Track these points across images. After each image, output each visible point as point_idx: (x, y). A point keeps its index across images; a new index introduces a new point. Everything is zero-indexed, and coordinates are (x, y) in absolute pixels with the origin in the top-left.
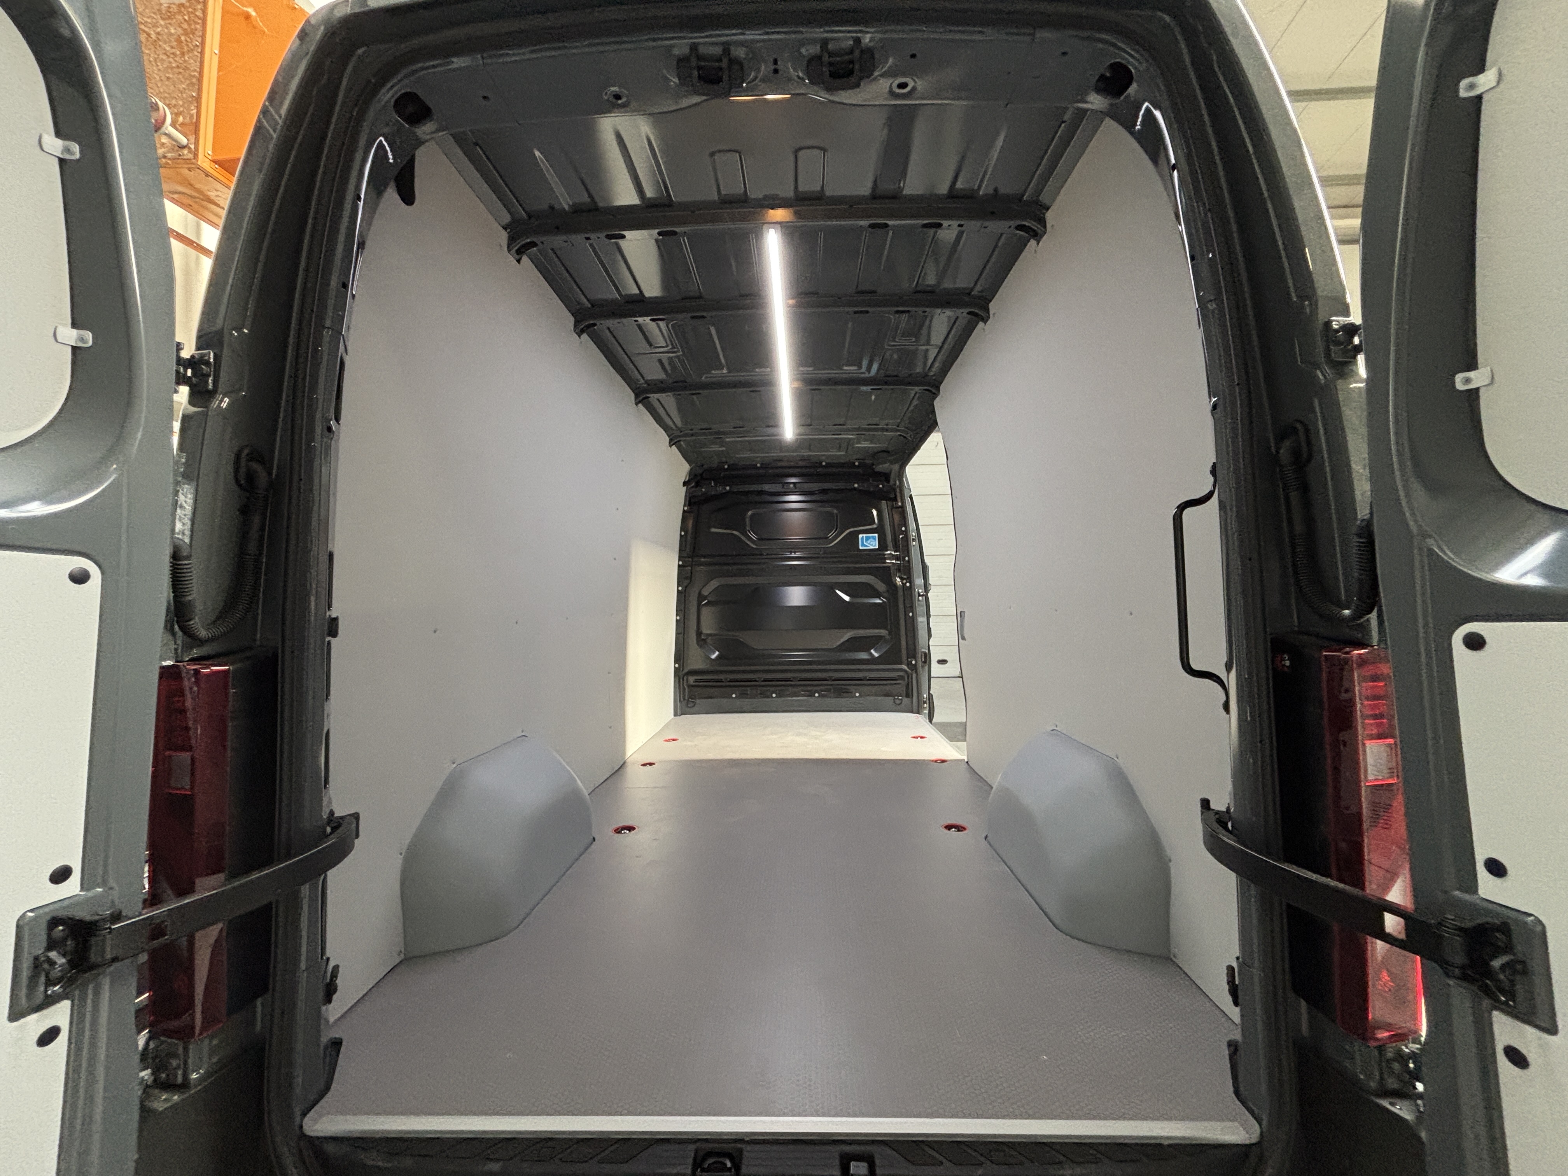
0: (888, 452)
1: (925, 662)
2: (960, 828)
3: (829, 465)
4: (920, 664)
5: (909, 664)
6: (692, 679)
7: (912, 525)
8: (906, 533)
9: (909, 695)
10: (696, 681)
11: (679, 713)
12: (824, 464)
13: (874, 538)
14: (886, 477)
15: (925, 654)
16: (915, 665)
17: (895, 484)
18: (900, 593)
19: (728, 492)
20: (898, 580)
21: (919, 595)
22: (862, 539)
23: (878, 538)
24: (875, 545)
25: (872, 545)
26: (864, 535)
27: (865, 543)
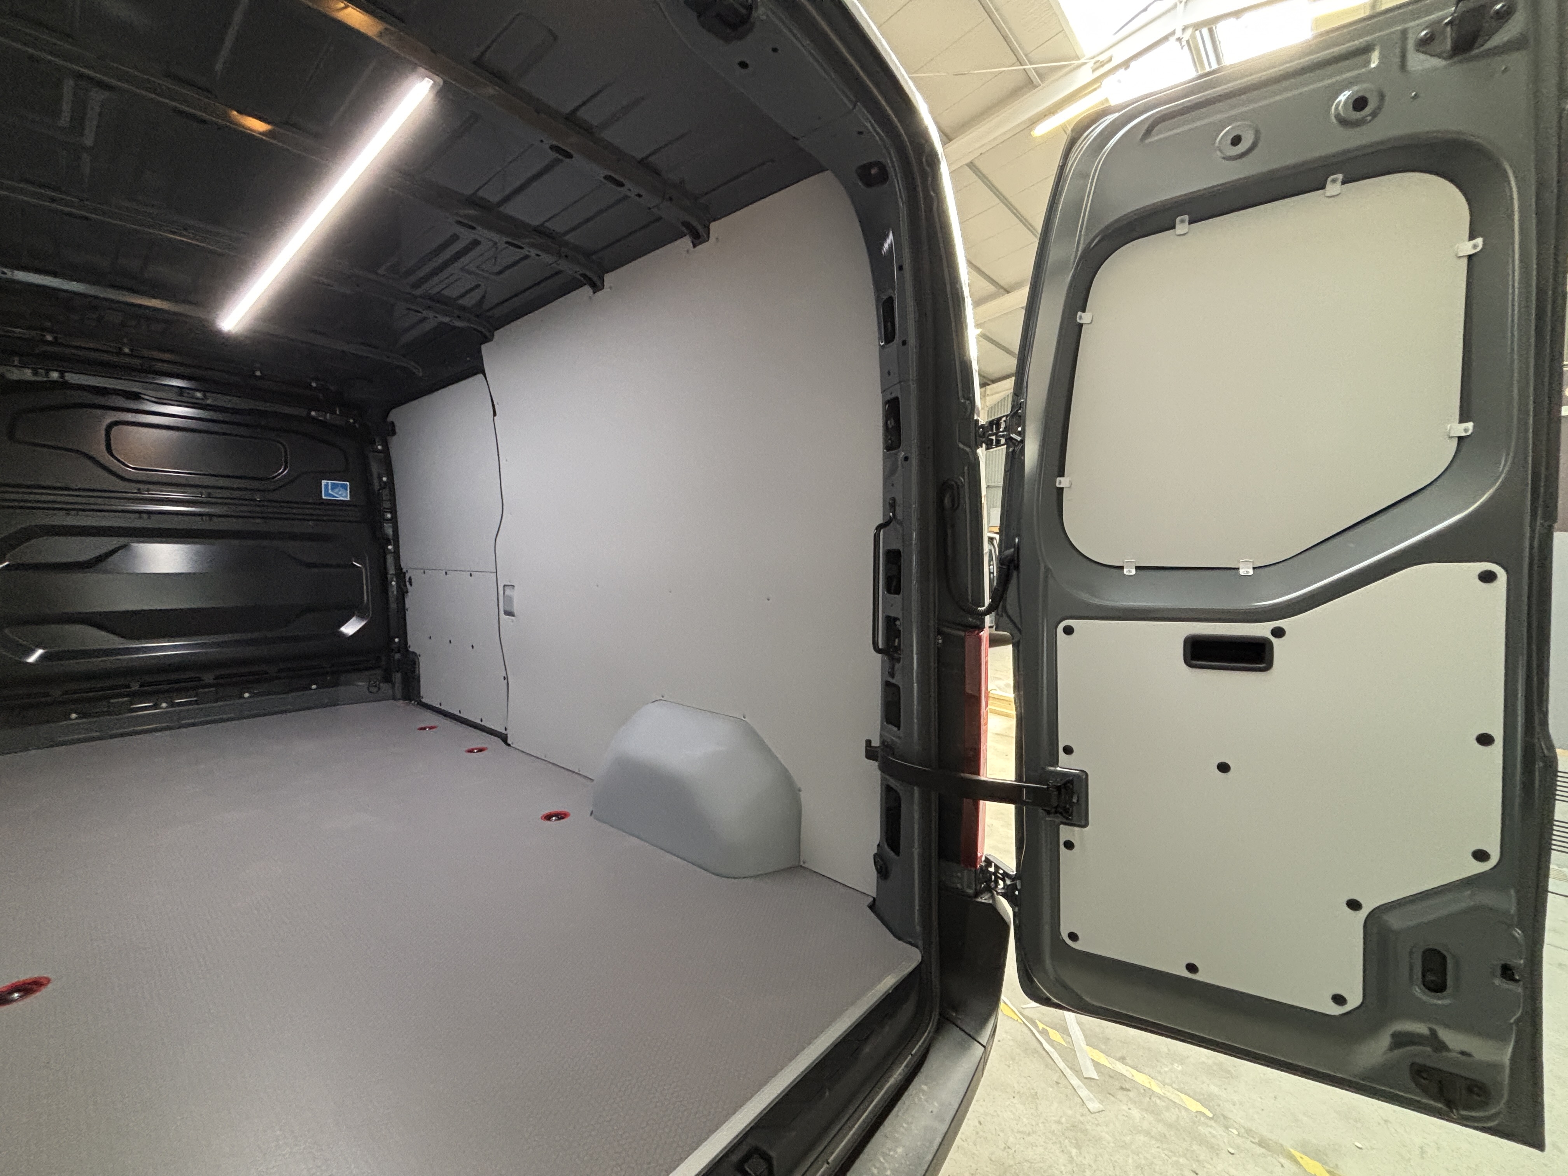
2: (561, 816)
3: (265, 377)
9: (387, 679)
12: (258, 374)
13: (345, 487)
22: (327, 485)
23: (350, 486)
24: (346, 497)
25: (341, 495)
26: (330, 482)
27: (330, 492)
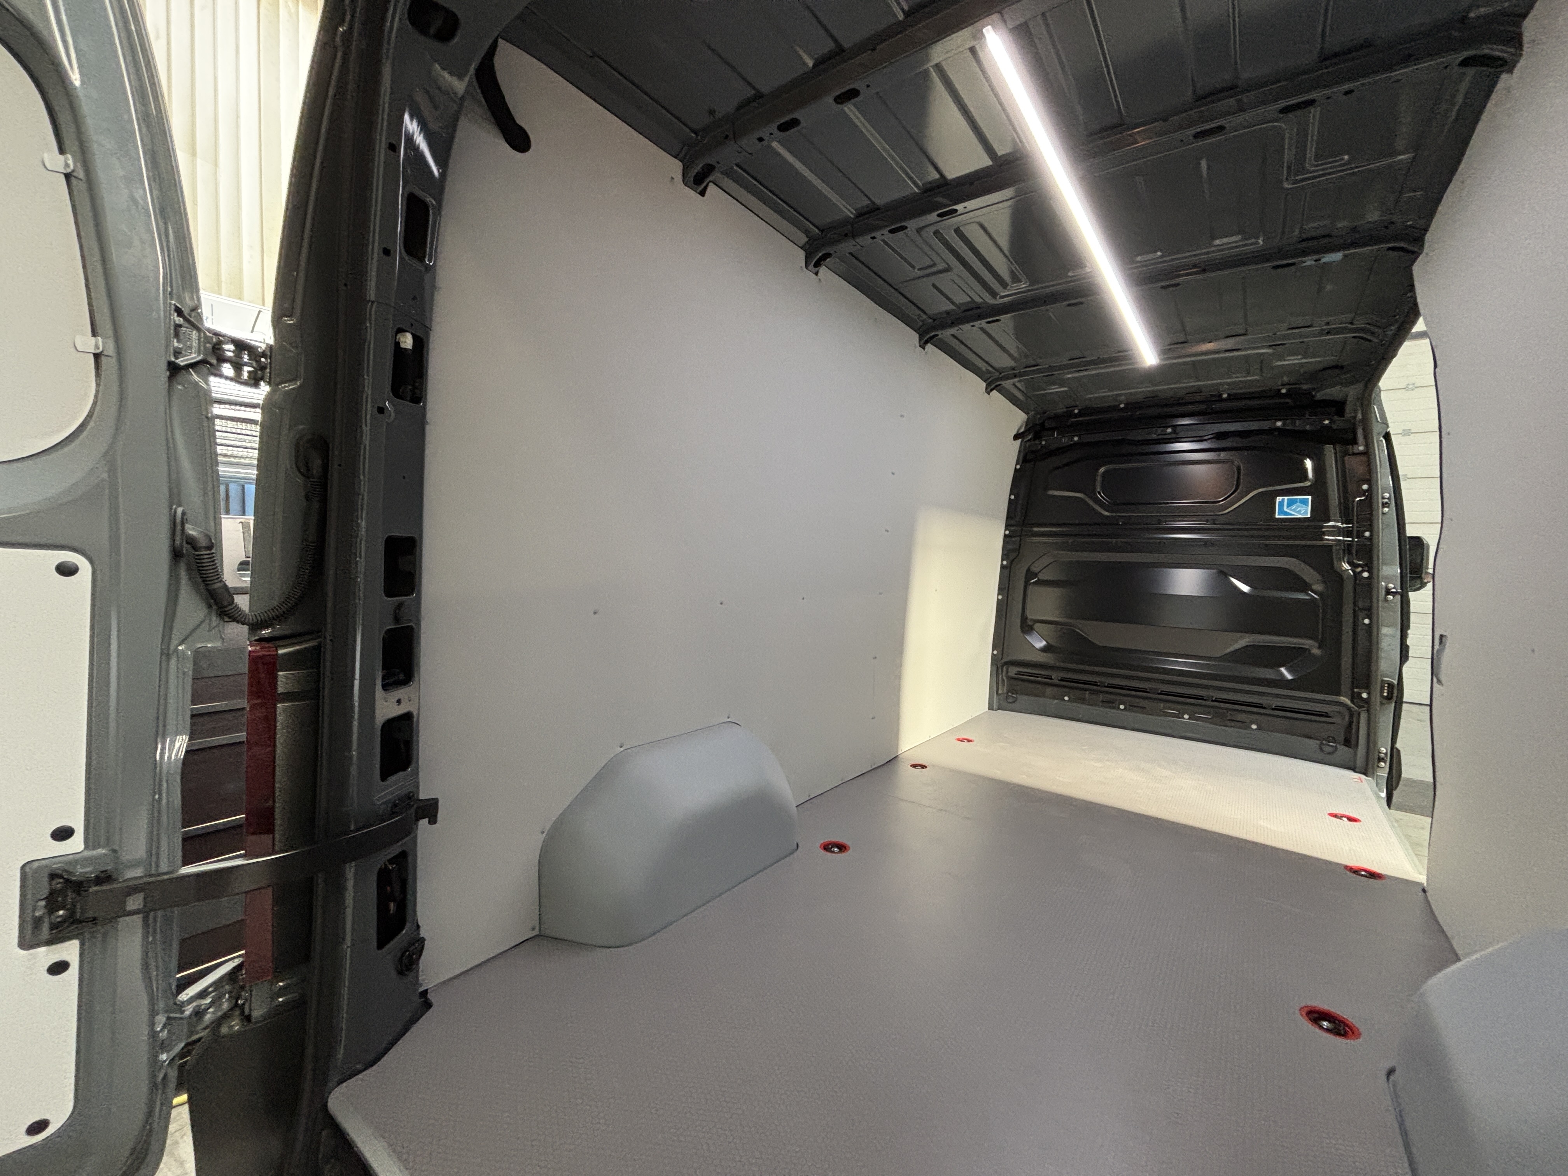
0: (1342, 367)
1: (1389, 698)
3: (1232, 397)
4: (1376, 699)
5: (1355, 697)
6: (1013, 671)
7: (1384, 480)
8: (1370, 495)
9: (1349, 741)
10: (1019, 673)
11: (995, 707)
12: (1225, 396)
13: (1304, 502)
14: (1338, 407)
15: (1391, 686)
16: (1367, 701)
17: (1355, 418)
18: (1348, 588)
19: (1076, 444)
20: (1346, 566)
21: (1388, 592)
22: (1281, 503)
23: (1312, 501)
24: (1306, 513)
25: (1299, 512)
26: (1286, 498)
27: (1285, 509)
